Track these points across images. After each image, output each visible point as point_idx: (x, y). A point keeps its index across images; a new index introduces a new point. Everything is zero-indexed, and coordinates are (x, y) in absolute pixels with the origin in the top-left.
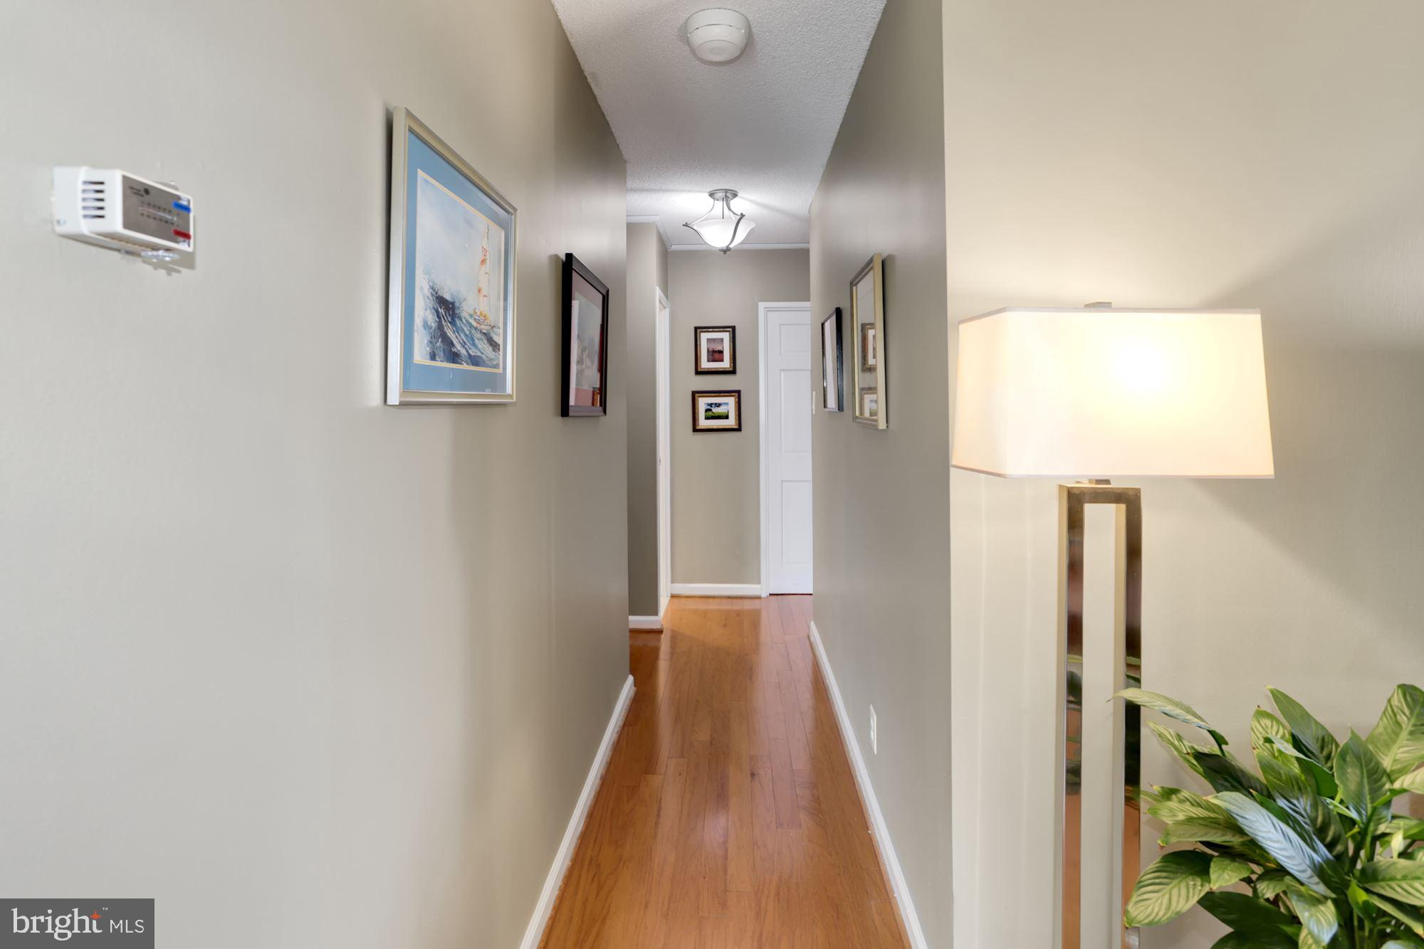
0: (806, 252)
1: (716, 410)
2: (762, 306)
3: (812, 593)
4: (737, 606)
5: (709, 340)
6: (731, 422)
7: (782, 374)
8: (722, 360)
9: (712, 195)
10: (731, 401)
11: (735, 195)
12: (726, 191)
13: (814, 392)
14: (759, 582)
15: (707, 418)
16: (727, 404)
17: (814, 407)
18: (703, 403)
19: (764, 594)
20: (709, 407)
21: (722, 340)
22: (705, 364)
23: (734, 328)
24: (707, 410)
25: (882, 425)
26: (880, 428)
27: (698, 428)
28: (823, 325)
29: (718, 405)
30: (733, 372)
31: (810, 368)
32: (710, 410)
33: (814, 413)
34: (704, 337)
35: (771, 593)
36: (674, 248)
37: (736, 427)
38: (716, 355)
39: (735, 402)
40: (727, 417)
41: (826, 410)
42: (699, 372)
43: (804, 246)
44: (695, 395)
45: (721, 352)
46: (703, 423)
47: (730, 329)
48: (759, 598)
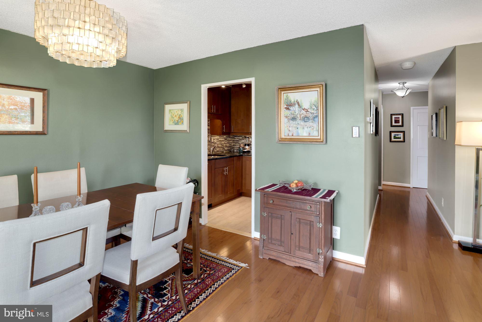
0: (427, 92)
1: (397, 136)
2: (412, 108)
3: (427, 188)
4: (403, 189)
5: (395, 118)
6: (402, 139)
7: (418, 127)
8: (399, 123)
9: (399, 83)
10: (402, 134)
11: (406, 83)
12: (403, 82)
13: (429, 132)
14: (410, 184)
15: (394, 138)
16: (400, 135)
17: (429, 136)
18: (393, 134)
19: (411, 187)
20: (395, 135)
21: (399, 118)
22: (394, 124)
23: (403, 114)
24: (394, 136)
25: (445, 139)
26: (445, 140)
27: (391, 141)
28: (432, 116)
29: (398, 135)
30: (402, 126)
31: (428, 125)
32: (395, 136)
33: (429, 137)
34: (393, 117)
35: (414, 187)
36: (384, 93)
37: (403, 141)
38: (397, 121)
39: (403, 134)
40: (400, 138)
41: (432, 136)
42: (392, 126)
43: (427, 90)
44: (391, 132)
45: (399, 121)
46: (393, 139)
47: (402, 115)
48: (410, 188)
